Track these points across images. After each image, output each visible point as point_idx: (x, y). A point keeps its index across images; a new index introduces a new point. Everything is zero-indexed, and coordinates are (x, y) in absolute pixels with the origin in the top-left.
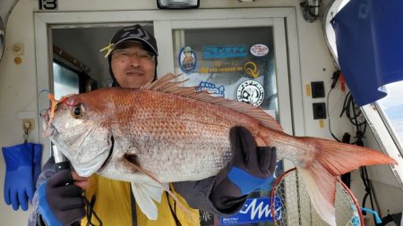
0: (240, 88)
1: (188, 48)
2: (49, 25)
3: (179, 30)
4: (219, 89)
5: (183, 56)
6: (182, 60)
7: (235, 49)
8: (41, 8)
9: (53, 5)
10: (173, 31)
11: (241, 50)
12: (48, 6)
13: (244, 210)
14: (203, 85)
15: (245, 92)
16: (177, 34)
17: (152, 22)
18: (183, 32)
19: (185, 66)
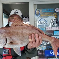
0: (52, 20)
1: (38, 9)
2: (2, 3)
3: (36, 4)
4: (46, 21)
5: (36, 12)
6: (36, 13)
7: (51, 10)
10: (34, 5)
11: (52, 10)
13: (51, 53)
14: (41, 19)
15: (53, 21)
16: (35, 5)
17: (28, 2)
18: (36, 5)
19: (37, 14)
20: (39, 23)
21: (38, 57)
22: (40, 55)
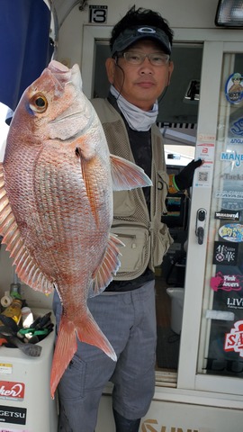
2: (96, 40)
3: (231, 53)
5: (231, 83)
6: (229, 88)
8: (90, 21)
9: (102, 19)
10: (224, 54)
12: (98, 19)
16: (227, 58)
17: (202, 43)
18: (233, 56)
19: (231, 95)
20: (238, 130)
21: (215, 266)
22: (225, 261)
